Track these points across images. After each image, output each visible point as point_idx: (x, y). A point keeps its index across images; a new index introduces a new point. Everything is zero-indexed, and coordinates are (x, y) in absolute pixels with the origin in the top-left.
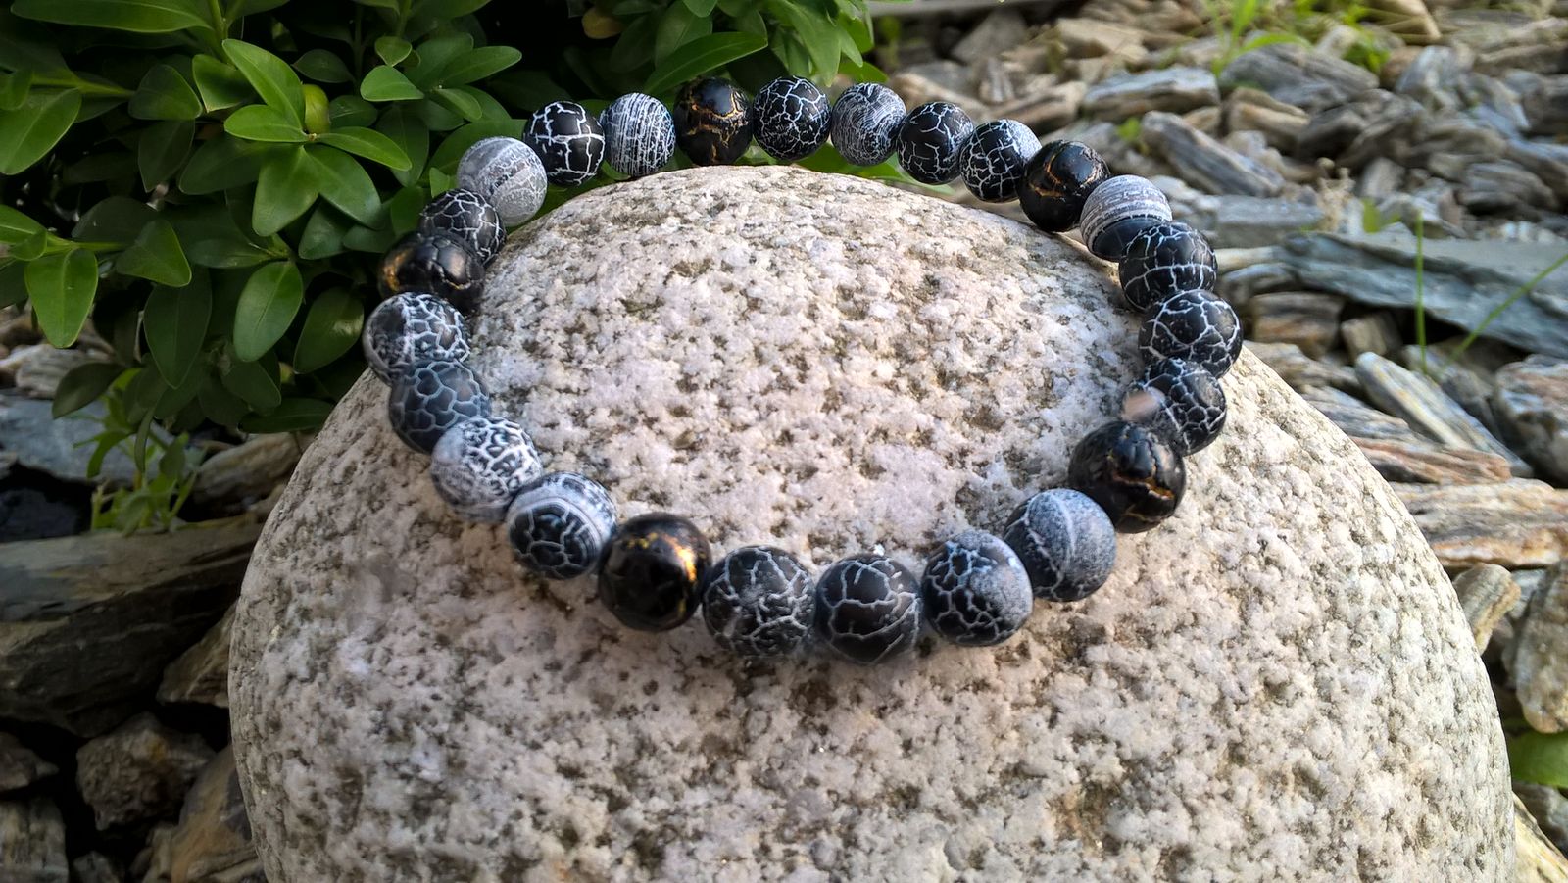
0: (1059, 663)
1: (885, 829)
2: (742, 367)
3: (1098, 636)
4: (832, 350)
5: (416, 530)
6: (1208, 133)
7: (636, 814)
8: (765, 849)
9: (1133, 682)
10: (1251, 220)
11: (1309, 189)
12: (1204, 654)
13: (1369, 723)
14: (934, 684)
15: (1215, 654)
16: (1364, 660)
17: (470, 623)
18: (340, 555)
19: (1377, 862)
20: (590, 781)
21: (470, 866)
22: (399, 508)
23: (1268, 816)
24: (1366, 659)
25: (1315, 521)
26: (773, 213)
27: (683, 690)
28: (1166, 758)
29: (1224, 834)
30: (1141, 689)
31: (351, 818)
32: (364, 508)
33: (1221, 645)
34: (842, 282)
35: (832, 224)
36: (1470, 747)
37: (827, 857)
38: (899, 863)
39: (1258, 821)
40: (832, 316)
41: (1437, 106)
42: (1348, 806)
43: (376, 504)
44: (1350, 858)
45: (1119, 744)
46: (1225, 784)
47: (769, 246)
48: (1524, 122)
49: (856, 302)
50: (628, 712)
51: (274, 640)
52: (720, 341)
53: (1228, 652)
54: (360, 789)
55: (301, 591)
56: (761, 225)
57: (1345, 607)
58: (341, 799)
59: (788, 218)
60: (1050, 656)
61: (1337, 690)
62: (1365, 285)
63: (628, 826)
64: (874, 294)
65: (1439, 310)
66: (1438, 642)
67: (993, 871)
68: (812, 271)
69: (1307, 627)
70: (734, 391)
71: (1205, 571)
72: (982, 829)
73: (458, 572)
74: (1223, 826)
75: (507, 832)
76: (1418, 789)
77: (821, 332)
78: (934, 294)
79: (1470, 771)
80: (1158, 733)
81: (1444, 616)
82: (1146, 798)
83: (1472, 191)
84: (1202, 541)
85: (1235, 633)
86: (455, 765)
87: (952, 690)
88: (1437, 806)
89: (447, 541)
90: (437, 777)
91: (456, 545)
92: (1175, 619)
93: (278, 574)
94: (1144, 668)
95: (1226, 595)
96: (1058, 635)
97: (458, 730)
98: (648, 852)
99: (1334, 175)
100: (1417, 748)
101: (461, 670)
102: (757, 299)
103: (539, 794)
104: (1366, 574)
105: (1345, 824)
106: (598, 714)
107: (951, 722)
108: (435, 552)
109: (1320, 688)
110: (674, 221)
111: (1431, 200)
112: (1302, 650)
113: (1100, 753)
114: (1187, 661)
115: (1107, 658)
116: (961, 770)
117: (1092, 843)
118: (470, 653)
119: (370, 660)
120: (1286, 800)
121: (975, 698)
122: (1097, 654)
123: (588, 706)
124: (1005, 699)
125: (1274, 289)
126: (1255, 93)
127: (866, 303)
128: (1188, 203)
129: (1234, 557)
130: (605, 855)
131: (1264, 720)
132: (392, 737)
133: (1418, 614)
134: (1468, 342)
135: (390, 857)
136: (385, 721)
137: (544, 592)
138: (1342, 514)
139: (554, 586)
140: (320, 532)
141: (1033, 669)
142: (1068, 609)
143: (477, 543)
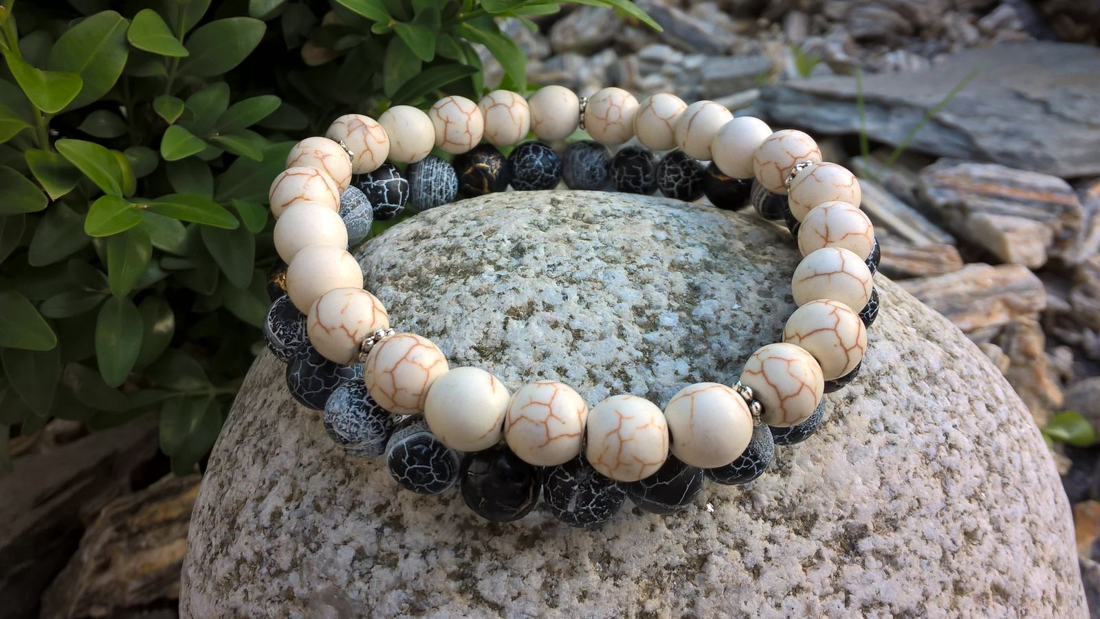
0: (842, 558)
2: (582, 389)
3: (863, 532)
4: (642, 360)
5: (357, 564)
6: (677, 7)
9: (889, 559)
10: (725, 74)
12: (930, 526)
13: (1022, 538)
14: (767, 597)
15: (935, 523)
16: (1013, 495)
18: (290, 589)
22: (336, 547)
25: (968, 407)
26: (564, 252)
28: (921, 606)
30: (897, 563)
32: (302, 549)
33: (937, 516)
34: (635, 303)
35: (611, 253)
40: (634, 332)
42: (1023, 600)
43: (313, 546)
45: (890, 605)
46: (956, 612)
47: (572, 282)
49: (648, 317)
52: (562, 371)
53: (941, 519)
56: (560, 264)
57: (996, 462)
59: (577, 253)
60: (836, 555)
61: (1003, 524)
64: (659, 307)
68: (611, 299)
69: (979, 484)
71: (918, 466)
73: (404, 596)
76: (1051, 569)
77: (631, 348)
78: (698, 297)
80: (913, 590)
84: (913, 445)
85: (943, 505)
87: (779, 598)
88: (1060, 575)
89: (387, 570)
91: (396, 573)
92: (907, 506)
94: (896, 547)
95: (933, 479)
96: (837, 537)
99: (768, 28)
100: (1046, 542)
102: (579, 331)
104: (1000, 433)
105: (1024, 612)
108: (380, 582)
109: (993, 525)
110: (490, 269)
111: (834, 41)
112: (980, 502)
113: (880, 614)
114: (921, 534)
115: (872, 546)
120: (990, 610)
121: (795, 599)
122: (865, 545)
124: (815, 594)
128: (680, 65)
129: (932, 451)
131: (970, 559)
133: (1027, 447)
134: (895, 155)
137: (478, 599)
138: (979, 394)
139: (486, 593)
140: (264, 570)
141: (829, 568)
142: (841, 518)
143: (414, 570)
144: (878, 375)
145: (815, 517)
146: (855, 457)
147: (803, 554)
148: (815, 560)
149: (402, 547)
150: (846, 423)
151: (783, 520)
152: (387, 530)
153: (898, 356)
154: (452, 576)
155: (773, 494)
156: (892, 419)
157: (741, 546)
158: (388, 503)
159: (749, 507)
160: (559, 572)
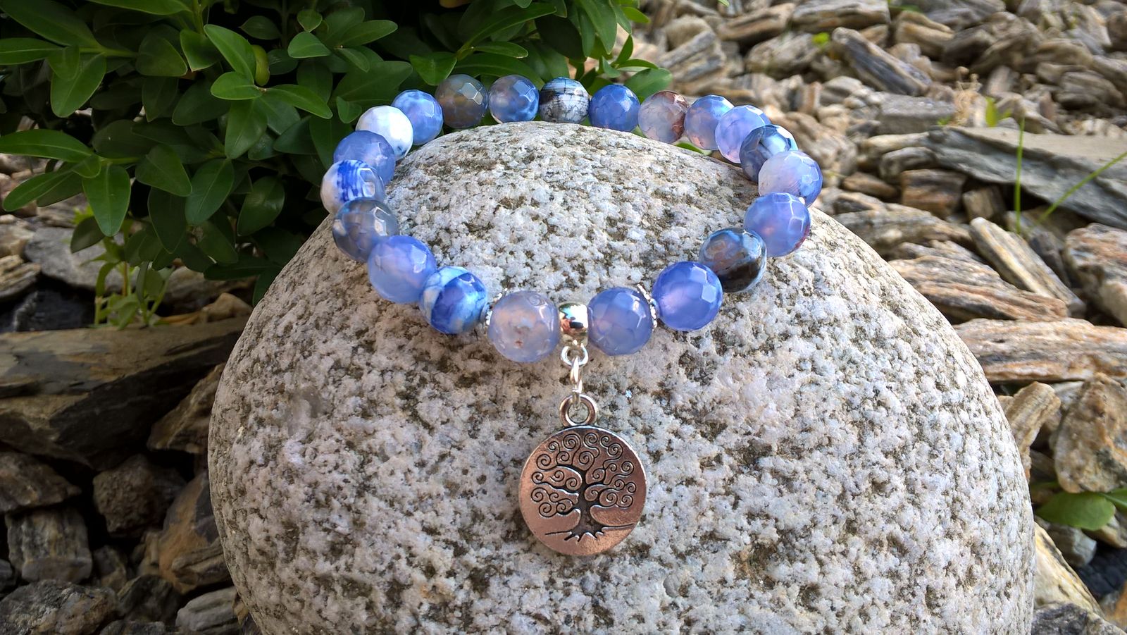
0: (741, 468)
1: (627, 571)
2: (543, 272)
3: (767, 451)
4: (602, 261)
5: (333, 372)
6: (879, 44)
7: (472, 558)
8: (552, 582)
9: (786, 481)
10: (905, 112)
11: (948, 89)
12: (835, 464)
13: (939, 508)
14: (661, 480)
15: (841, 463)
17: (368, 435)
18: (283, 385)
19: (939, 596)
20: (443, 537)
21: (367, 587)
22: (321, 357)
23: (869, 565)
24: (940, 466)
25: (912, 376)
26: (566, 165)
27: (502, 481)
28: (806, 529)
29: (841, 578)
30: (792, 486)
31: (291, 554)
32: (298, 355)
33: (845, 458)
34: (610, 215)
35: (605, 172)
36: (1006, 520)
37: (591, 588)
38: (635, 592)
39: (863, 569)
40: (602, 237)
41: (1047, 26)
42: (921, 561)
43: (306, 353)
44: (921, 593)
45: (777, 520)
46: (843, 546)
47: (562, 188)
48: (1107, 41)
49: (619, 229)
50: (467, 494)
51: (239, 436)
52: (529, 254)
53: (849, 462)
54: (298, 535)
55: (257, 406)
56: (558, 173)
57: (928, 433)
58: (285, 542)
59: (576, 168)
60: (735, 463)
61: (919, 487)
62: (981, 167)
63: (467, 566)
64: (631, 223)
65: (1032, 187)
66: (989, 453)
67: (694, 598)
68: (590, 207)
69: (902, 445)
70: (538, 288)
71: (837, 410)
72: (687, 572)
73: (360, 402)
74: (840, 572)
75: (391, 567)
76: (969, 549)
77: (595, 249)
78: (670, 223)
79: (1005, 536)
80: (802, 514)
81: (995, 435)
82: (792, 554)
83: (1065, 93)
84: (837, 391)
85: (855, 450)
86: (358, 524)
87: (672, 484)
88: (980, 559)
89: (353, 380)
90: (347, 531)
91: (359, 384)
92: (816, 441)
93: (242, 393)
94: (795, 472)
95: (850, 425)
96: (741, 450)
97: (360, 503)
98: (479, 582)
99: (967, 78)
100: (969, 523)
101: (362, 465)
102: (554, 226)
103: (411, 544)
104: (944, 411)
105: (919, 572)
106: (448, 495)
107: (671, 505)
108: (346, 387)
109: (908, 485)
110: (500, 167)
111: (1034, 100)
112: (898, 460)
113: (764, 525)
114: (823, 468)
115: (772, 465)
116: (676, 534)
117: (757, 582)
118: (368, 454)
119: (304, 455)
120: (881, 557)
121: (686, 489)
122: (766, 462)
123: (442, 490)
124: (706, 490)
125: (918, 166)
126: (915, 14)
127: (625, 229)
128: (862, 98)
129: (857, 401)
130: (451, 582)
131: (871, 505)
132: (318, 505)
133: (977, 435)
134: (1050, 210)
135: (317, 579)
136: (313, 495)
137: (415, 416)
138: (931, 371)
139: (421, 413)
140: (270, 368)
141: (724, 472)
142: (748, 433)
143: (372, 383)
144: (819, 322)
145: (724, 426)
146: (775, 384)
147: (703, 453)
148: (714, 463)
149: (368, 364)
150: (774, 354)
151: (693, 422)
152: (360, 350)
153: (847, 313)
154: (401, 395)
155: (688, 396)
156: (822, 362)
157: (648, 432)
158: (367, 330)
159: (664, 403)
160: (486, 412)
